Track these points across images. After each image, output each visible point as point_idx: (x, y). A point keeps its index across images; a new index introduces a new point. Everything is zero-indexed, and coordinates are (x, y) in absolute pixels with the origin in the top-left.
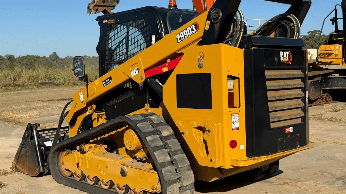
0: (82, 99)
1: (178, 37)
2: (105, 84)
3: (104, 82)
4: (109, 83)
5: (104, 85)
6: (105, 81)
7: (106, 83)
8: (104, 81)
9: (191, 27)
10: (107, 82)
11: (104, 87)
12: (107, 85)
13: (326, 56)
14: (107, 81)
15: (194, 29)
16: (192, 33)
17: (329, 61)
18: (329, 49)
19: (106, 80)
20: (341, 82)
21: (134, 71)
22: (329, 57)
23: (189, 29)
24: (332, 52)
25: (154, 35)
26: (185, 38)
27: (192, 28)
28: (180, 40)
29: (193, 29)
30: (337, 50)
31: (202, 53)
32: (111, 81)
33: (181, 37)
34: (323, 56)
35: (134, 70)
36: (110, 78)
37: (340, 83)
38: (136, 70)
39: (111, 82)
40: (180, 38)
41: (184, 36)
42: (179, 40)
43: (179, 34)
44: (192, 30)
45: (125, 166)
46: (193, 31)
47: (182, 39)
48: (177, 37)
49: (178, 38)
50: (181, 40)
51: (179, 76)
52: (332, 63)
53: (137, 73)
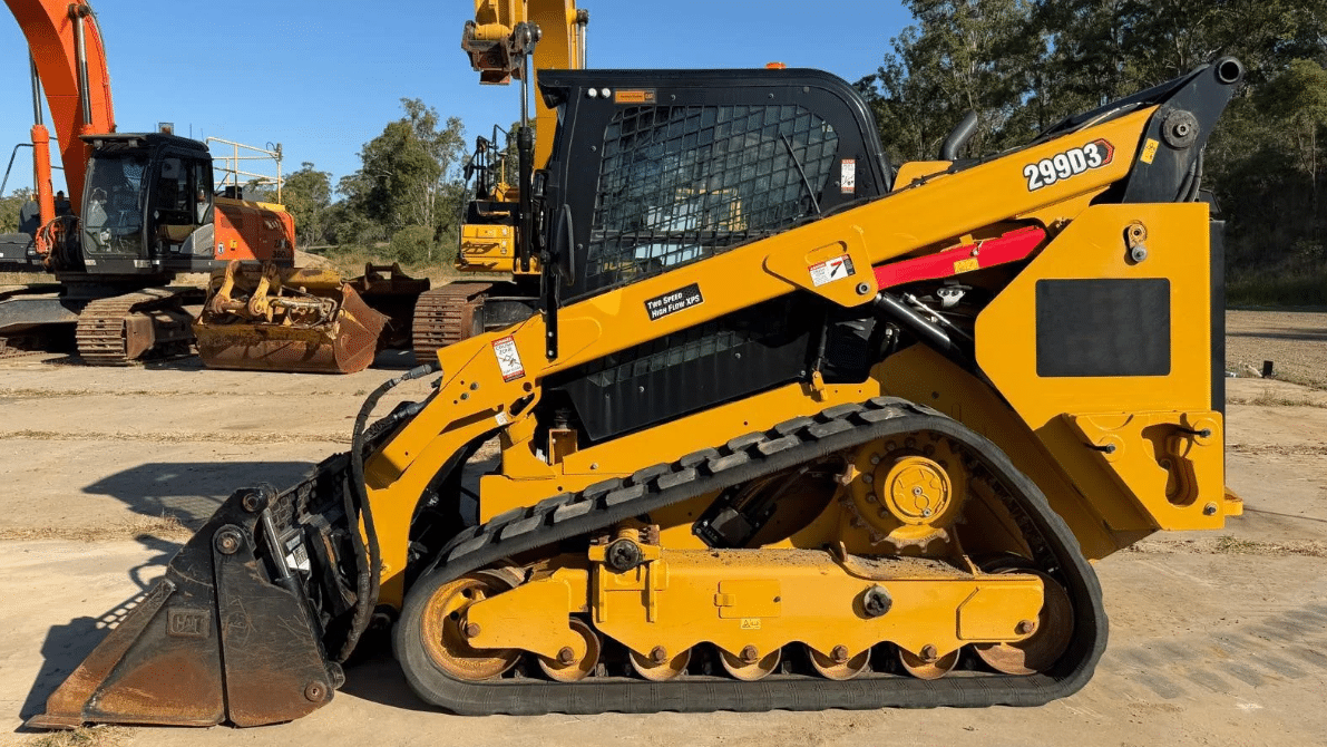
0: (509, 368)
1: (1031, 172)
2: (658, 308)
3: (657, 304)
4: (680, 304)
5: (654, 313)
6: (661, 298)
8: (653, 300)
9: (1082, 150)
10: (674, 302)
11: (652, 319)
12: (668, 313)
13: (480, 250)
14: (671, 298)
15: (1094, 154)
16: (1088, 166)
17: (487, 262)
18: (486, 235)
19: (669, 294)
20: (514, 309)
21: (829, 268)
22: (486, 254)
23: (1076, 156)
24: (492, 242)
25: (853, 161)
26: (1058, 177)
27: (1086, 151)
28: (1040, 184)
29: (1091, 155)
30: (505, 237)
31: (1141, 223)
32: (695, 298)
33: (1044, 173)
34: (472, 250)
35: (828, 263)
36: (692, 290)
37: (513, 313)
38: (838, 263)
39: (695, 303)
40: (1040, 178)
41: (1057, 172)
42: (1037, 181)
43: (1038, 166)
44: (1087, 157)
45: (877, 583)
46: (1091, 162)
47: (1047, 180)
48: (1027, 173)
49: (1030, 177)
50: (1044, 184)
51: (1043, 287)
52: (494, 268)
53: (842, 272)
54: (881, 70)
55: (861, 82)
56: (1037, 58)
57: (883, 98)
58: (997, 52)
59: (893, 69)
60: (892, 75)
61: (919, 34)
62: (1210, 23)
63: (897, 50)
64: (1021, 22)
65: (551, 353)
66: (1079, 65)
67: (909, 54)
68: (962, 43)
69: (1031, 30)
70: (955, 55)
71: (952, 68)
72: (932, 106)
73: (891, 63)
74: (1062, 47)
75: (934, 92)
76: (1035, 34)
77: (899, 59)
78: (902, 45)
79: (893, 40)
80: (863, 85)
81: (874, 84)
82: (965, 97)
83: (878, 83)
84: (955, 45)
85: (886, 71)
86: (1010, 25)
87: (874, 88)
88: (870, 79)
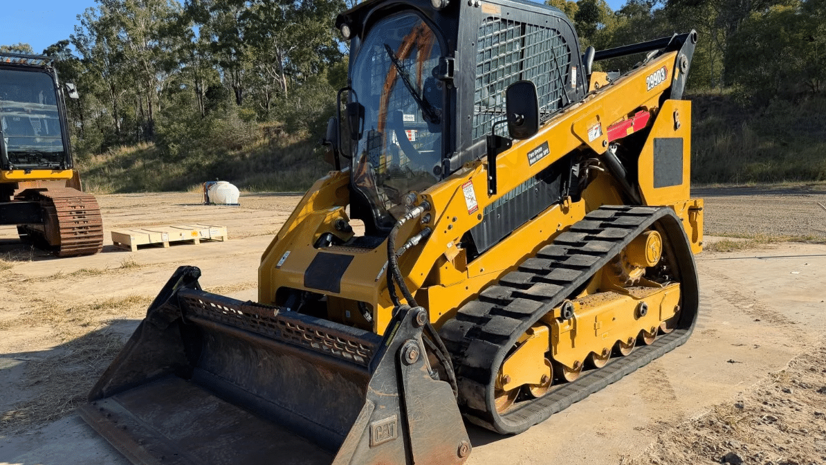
0: (471, 204)
1: (648, 81)
2: (533, 158)
3: (531, 155)
4: (541, 155)
5: (532, 161)
6: (533, 151)
7: (535, 156)
8: (531, 152)
9: (660, 71)
10: (538, 154)
11: (531, 165)
12: (537, 161)
14: (536, 152)
15: (663, 74)
16: (662, 80)
19: (537, 148)
21: (594, 131)
26: (654, 85)
32: (546, 151)
33: (651, 82)
35: (594, 128)
36: (545, 145)
38: (596, 129)
39: (547, 154)
41: (654, 82)
43: (650, 78)
49: (648, 84)
50: (651, 88)
51: (655, 140)
53: (598, 135)
54: (72, 37)
55: (58, 45)
56: (189, 40)
57: (78, 59)
58: (163, 33)
59: (83, 37)
60: (82, 42)
61: (99, 14)
62: (289, 32)
63: (83, 23)
64: (176, 15)
65: (491, 191)
66: (220, 48)
67: (94, 27)
68: (135, 25)
69: (183, 21)
70: (131, 32)
71: (129, 42)
72: (116, 66)
73: (80, 33)
74: (204, 35)
75: (119, 57)
76: (186, 24)
77: (86, 32)
78: (86, 21)
79: (78, 16)
80: (59, 46)
81: (68, 47)
82: (142, 63)
83: (71, 47)
84: (131, 25)
85: (76, 38)
86: (169, 16)
87: (68, 50)
88: (65, 43)
